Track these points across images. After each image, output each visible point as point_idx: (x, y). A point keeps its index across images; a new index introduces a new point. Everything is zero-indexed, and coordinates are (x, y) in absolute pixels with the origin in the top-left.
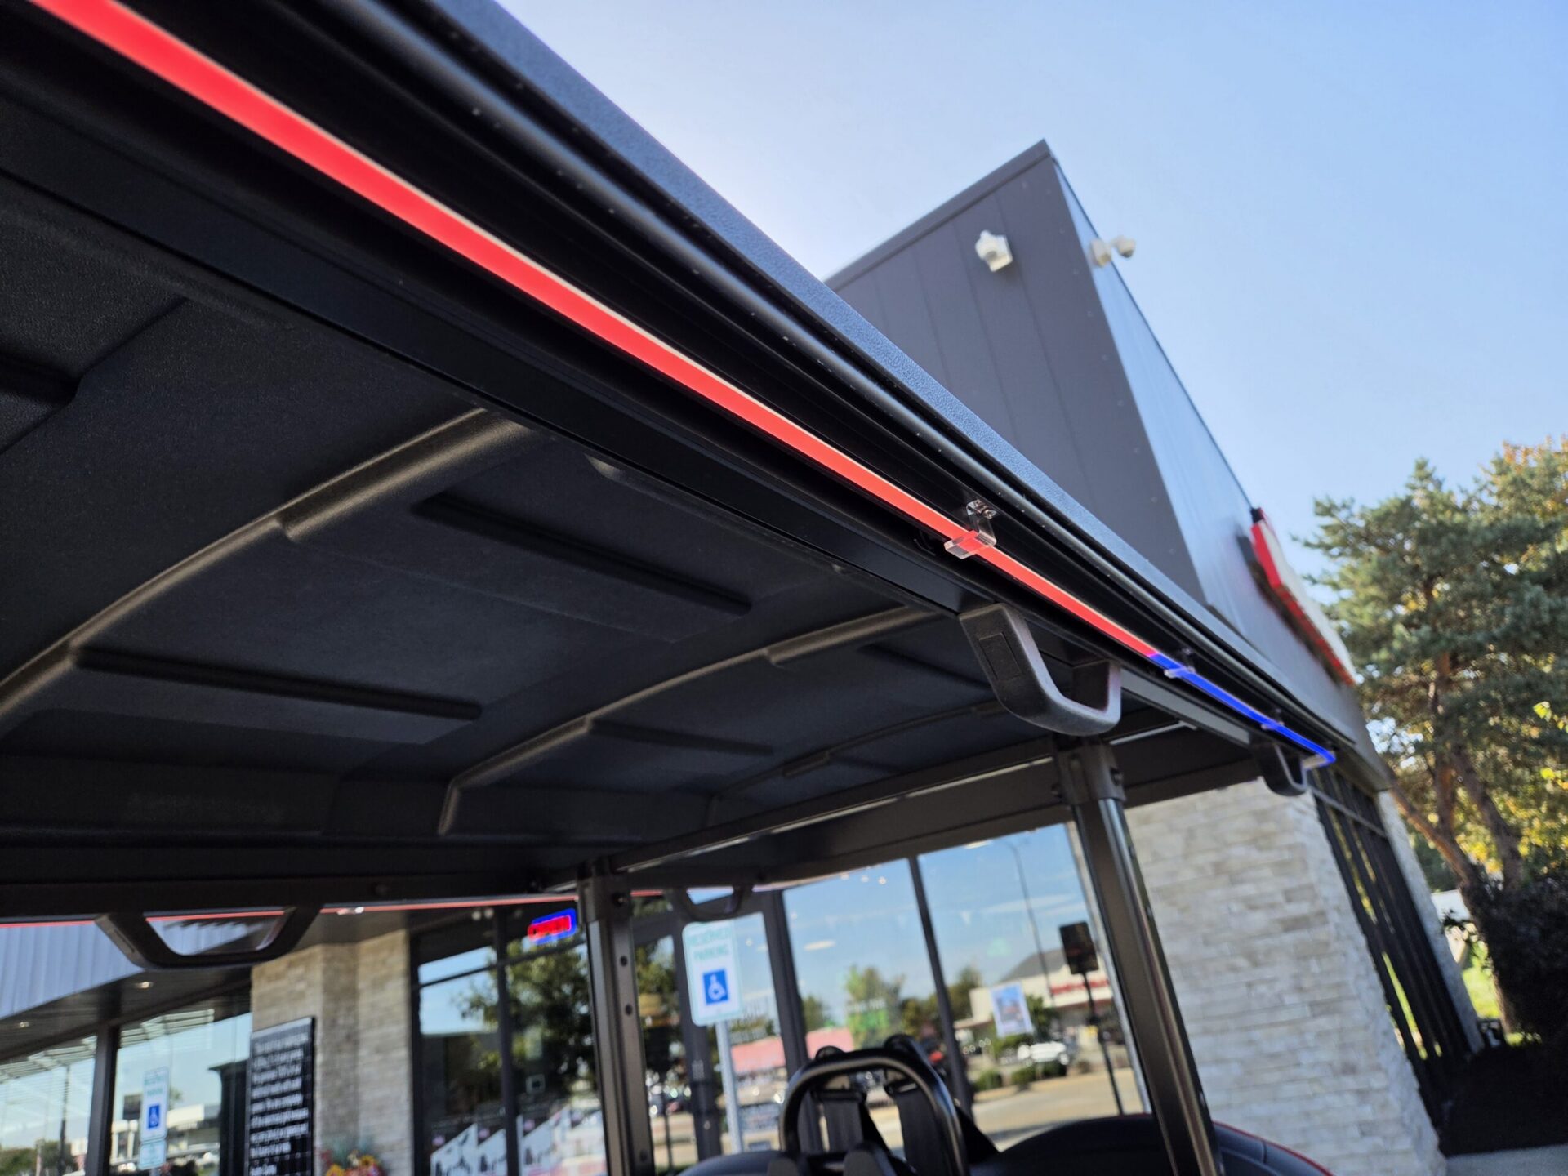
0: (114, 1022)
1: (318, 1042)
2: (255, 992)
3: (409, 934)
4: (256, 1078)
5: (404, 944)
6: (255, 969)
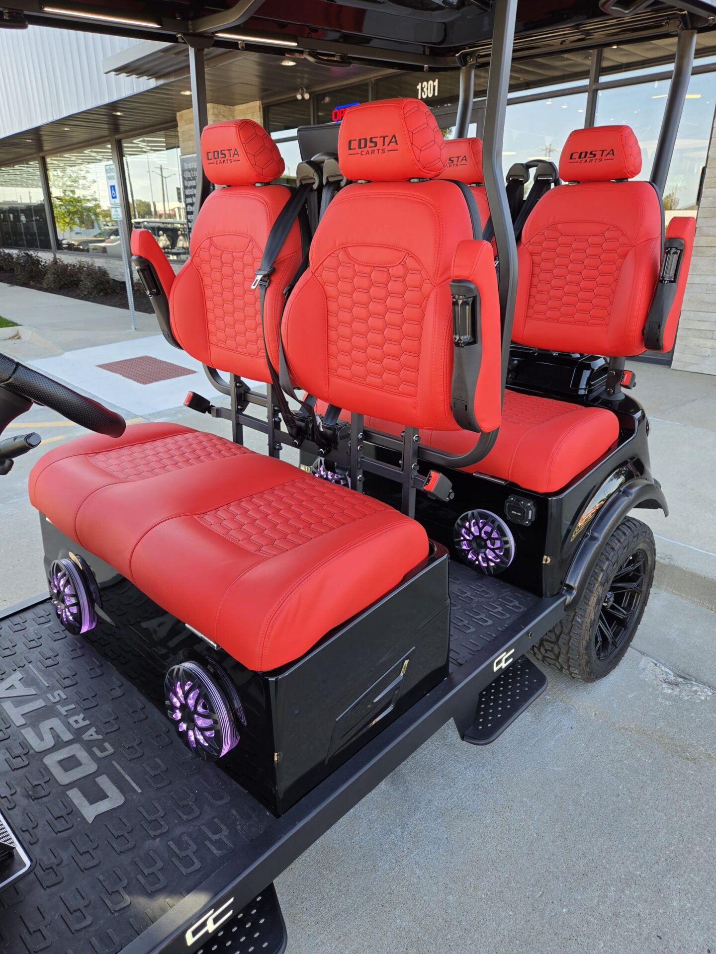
0: (118, 137)
2: (179, 129)
3: (262, 104)
4: (186, 184)
5: (260, 111)
6: (178, 114)
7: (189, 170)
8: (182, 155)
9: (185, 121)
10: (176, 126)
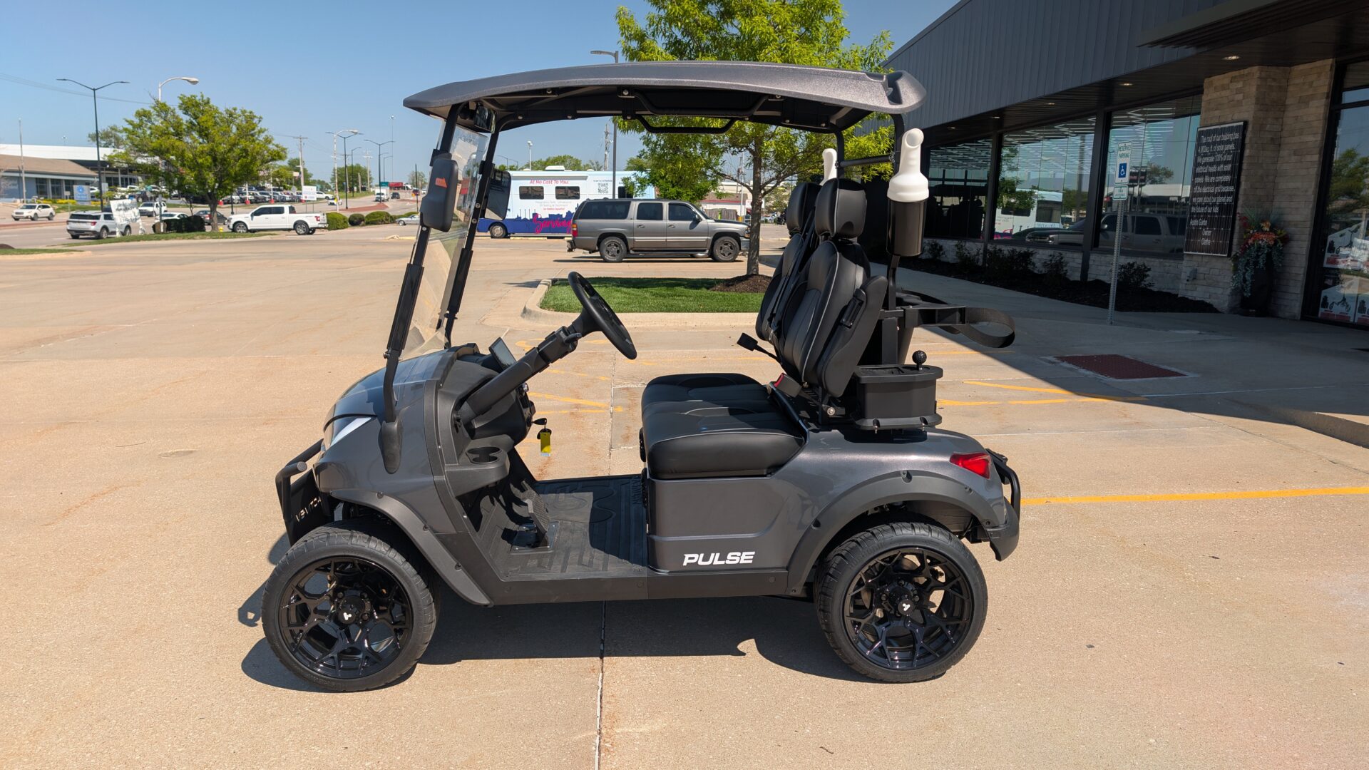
0: (1108, 109)
1: (1247, 140)
2: (1205, 98)
3: (1336, 62)
4: (1199, 160)
5: (1331, 70)
6: (1207, 80)
7: (1207, 144)
8: (1201, 126)
9: (1215, 88)
10: (1202, 92)
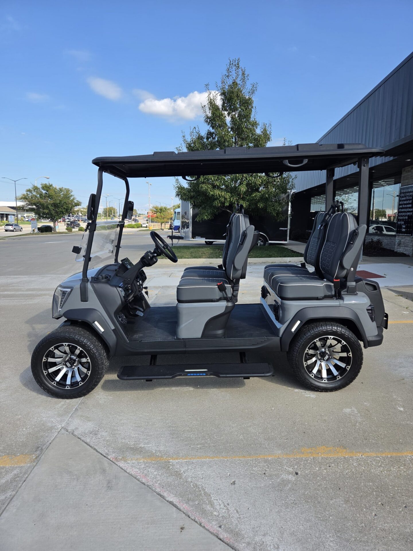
4: (401, 199)
6: (403, 169)
8: (401, 187)
9: (406, 172)
10: (401, 173)
